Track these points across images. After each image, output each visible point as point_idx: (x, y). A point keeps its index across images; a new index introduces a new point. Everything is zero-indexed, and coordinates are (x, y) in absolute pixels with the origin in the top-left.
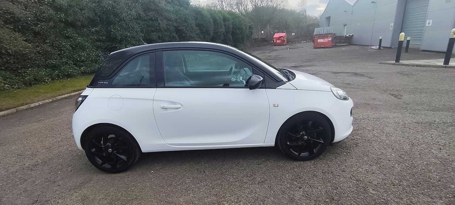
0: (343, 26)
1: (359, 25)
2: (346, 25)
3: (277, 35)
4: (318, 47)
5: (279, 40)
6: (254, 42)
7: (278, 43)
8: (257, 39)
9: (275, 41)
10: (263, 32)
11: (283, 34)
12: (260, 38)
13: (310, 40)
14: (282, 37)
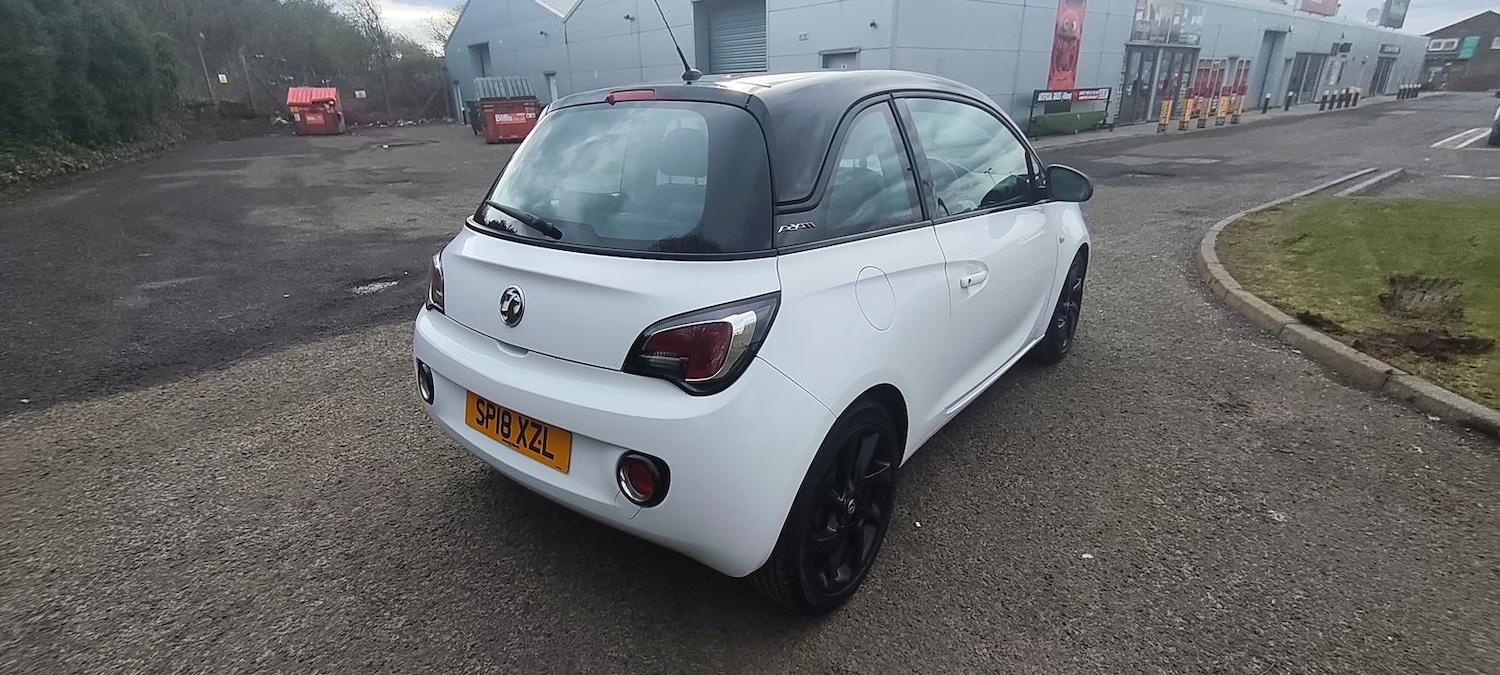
0: (543, 76)
1: (596, 77)
2: (553, 75)
3: (298, 95)
4: (501, 137)
5: (313, 112)
6: (191, 117)
7: (315, 125)
8: (204, 105)
9: (298, 118)
10: (223, 78)
11: (330, 93)
12: (217, 102)
13: (428, 119)
14: (327, 102)
